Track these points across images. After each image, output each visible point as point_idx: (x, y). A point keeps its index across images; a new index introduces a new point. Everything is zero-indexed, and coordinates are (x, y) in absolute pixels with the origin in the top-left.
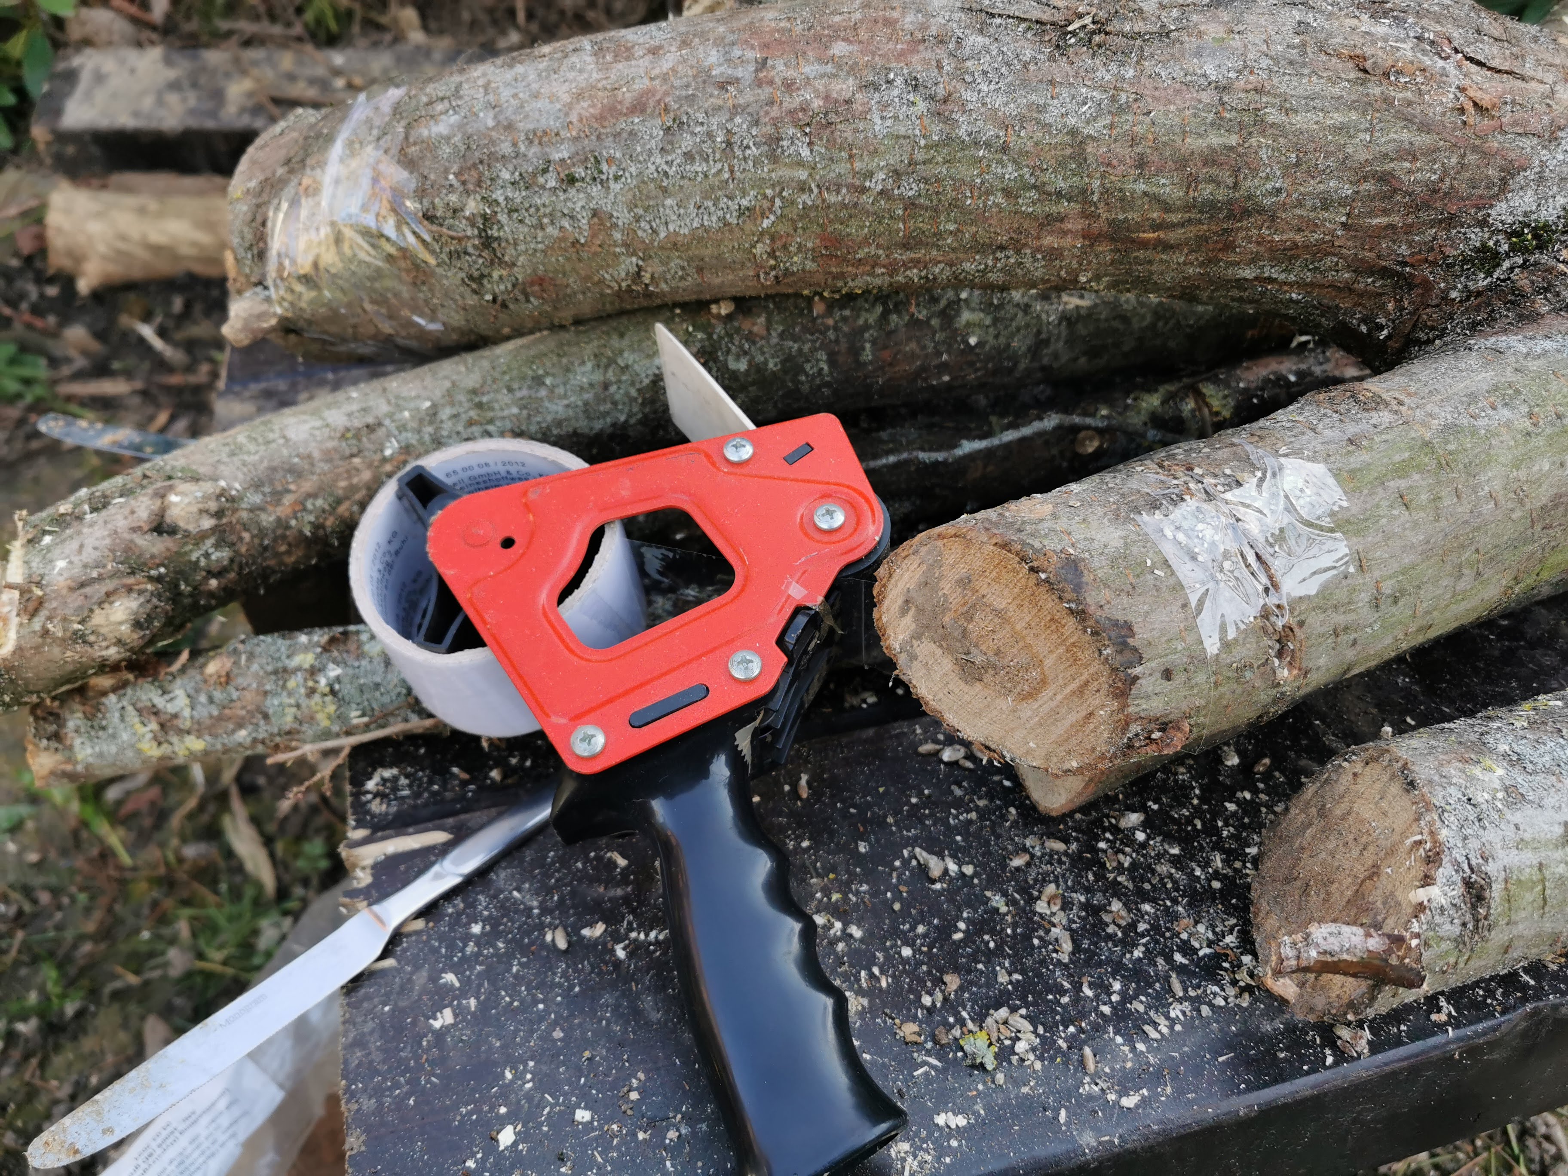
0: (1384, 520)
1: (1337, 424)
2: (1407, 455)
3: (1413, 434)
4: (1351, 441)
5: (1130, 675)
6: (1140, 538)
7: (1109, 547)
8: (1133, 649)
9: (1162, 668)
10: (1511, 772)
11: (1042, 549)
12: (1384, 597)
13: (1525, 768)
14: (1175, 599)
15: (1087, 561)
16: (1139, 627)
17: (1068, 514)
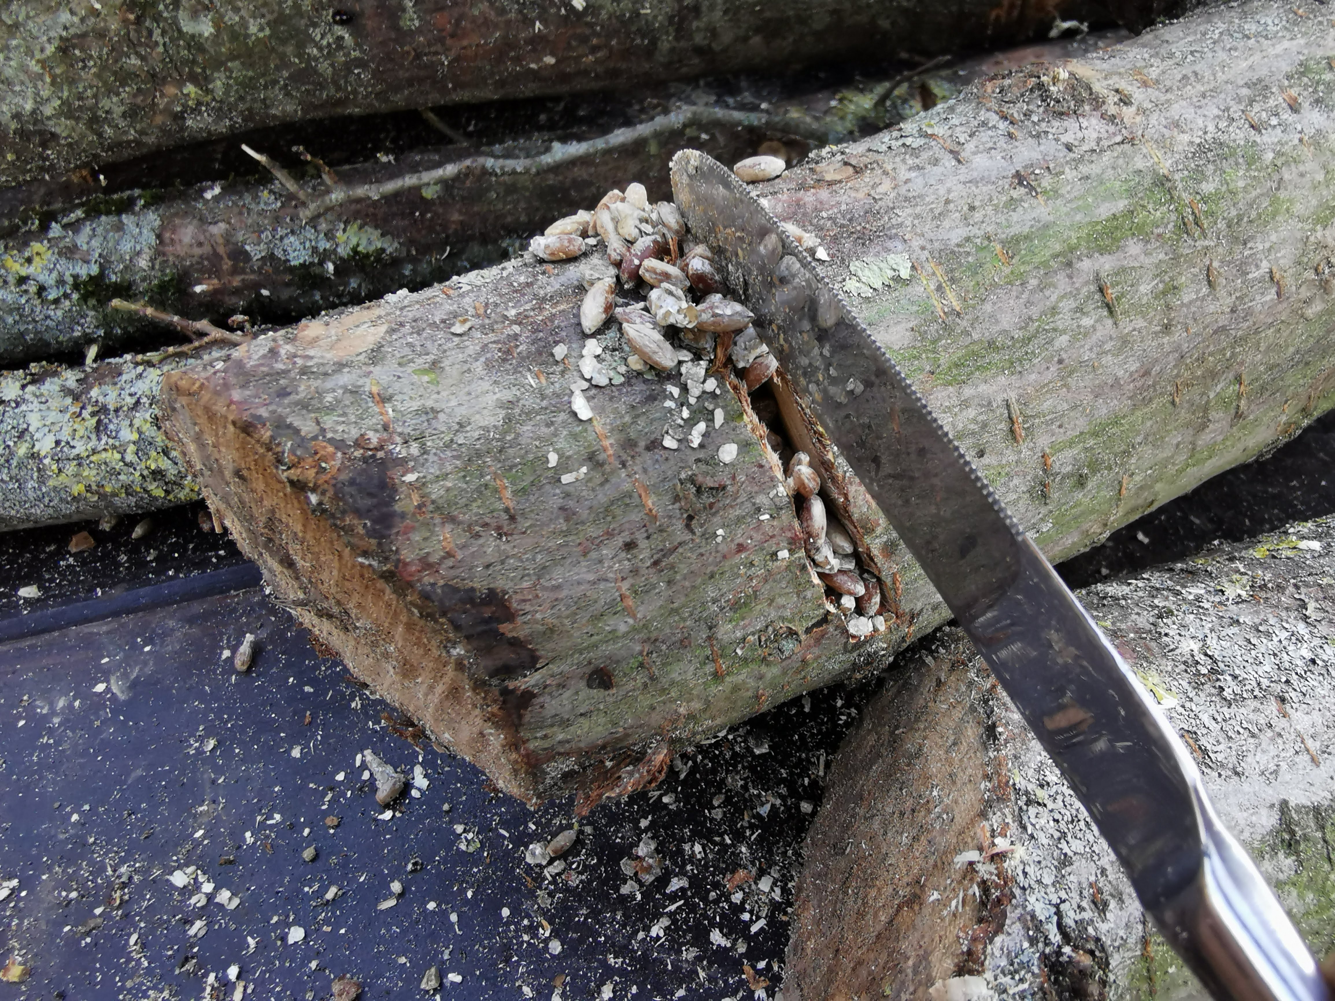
0: (1063, 340)
1: (1002, 143)
2: (1121, 205)
3: (1140, 163)
4: (1019, 178)
5: (513, 691)
6: (544, 404)
7: (468, 428)
8: (515, 643)
9: (588, 670)
10: (1191, 700)
11: (315, 438)
12: (1058, 478)
13: (1222, 689)
14: (610, 535)
15: (411, 464)
16: (524, 601)
17: (407, 351)
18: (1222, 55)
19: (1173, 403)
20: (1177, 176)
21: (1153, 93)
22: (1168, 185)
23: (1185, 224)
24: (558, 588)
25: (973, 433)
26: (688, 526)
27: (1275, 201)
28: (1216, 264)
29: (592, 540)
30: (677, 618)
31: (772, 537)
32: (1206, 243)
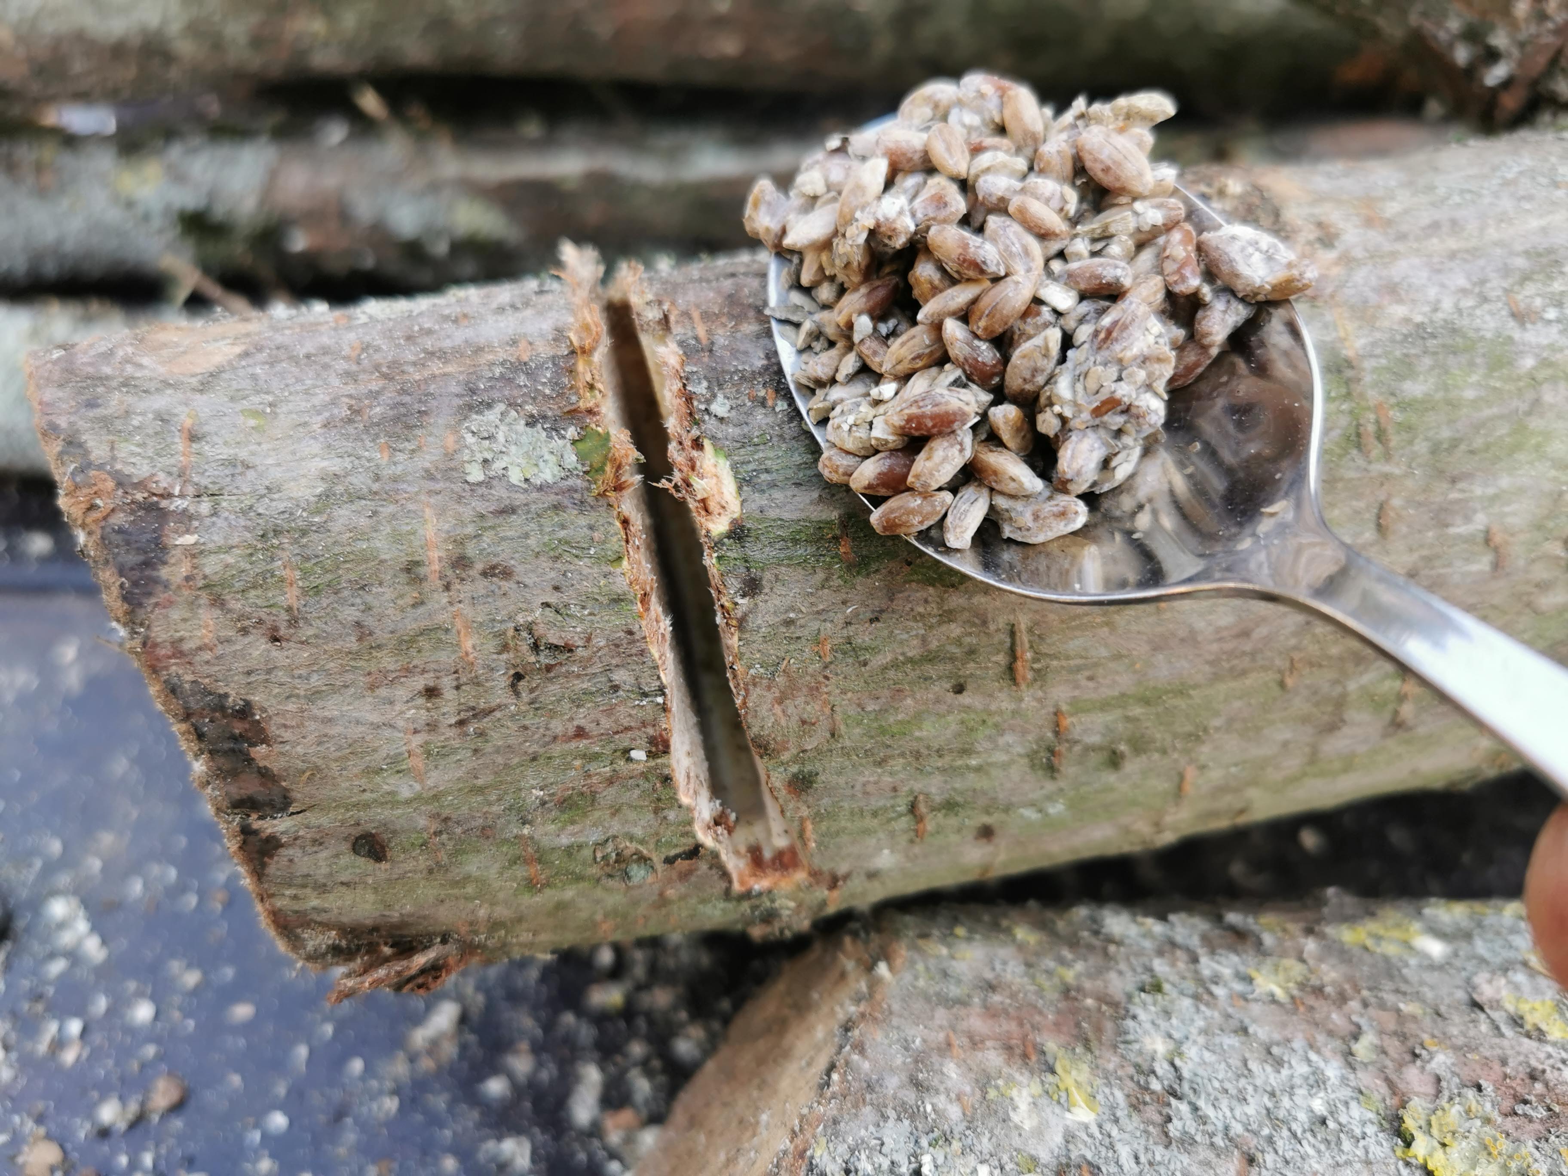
5: (256, 832)
6: (376, 487)
7: (276, 496)
8: (265, 774)
9: (356, 832)
10: (1116, 1121)
11: (100, 467)
12: (1077, 748)
13: (1169, 1119)
14: (408, 671)
15: (196, 523)
16: (285, 726)
17: (246, 384)
18: (1507, 203)
19: (1282, 685)
20: (1368, 364)
21: (1375, 237)
22: (1349, 373)
23: (1359, 435)
24: (329, 721)
25: (952, 659)
26: (513, 686)
27: (1520, 429)
28: (1396, 502)
29: (385, 673)
30: (480, 798)
31: (628, 729)
32: (1387, 468)
